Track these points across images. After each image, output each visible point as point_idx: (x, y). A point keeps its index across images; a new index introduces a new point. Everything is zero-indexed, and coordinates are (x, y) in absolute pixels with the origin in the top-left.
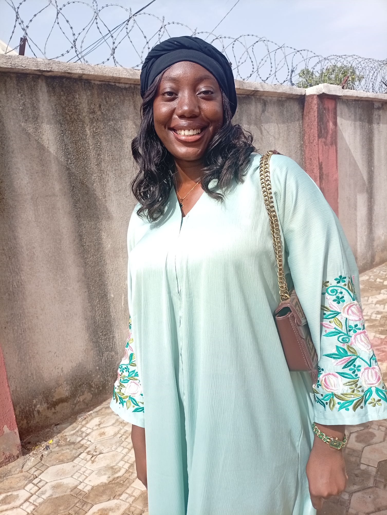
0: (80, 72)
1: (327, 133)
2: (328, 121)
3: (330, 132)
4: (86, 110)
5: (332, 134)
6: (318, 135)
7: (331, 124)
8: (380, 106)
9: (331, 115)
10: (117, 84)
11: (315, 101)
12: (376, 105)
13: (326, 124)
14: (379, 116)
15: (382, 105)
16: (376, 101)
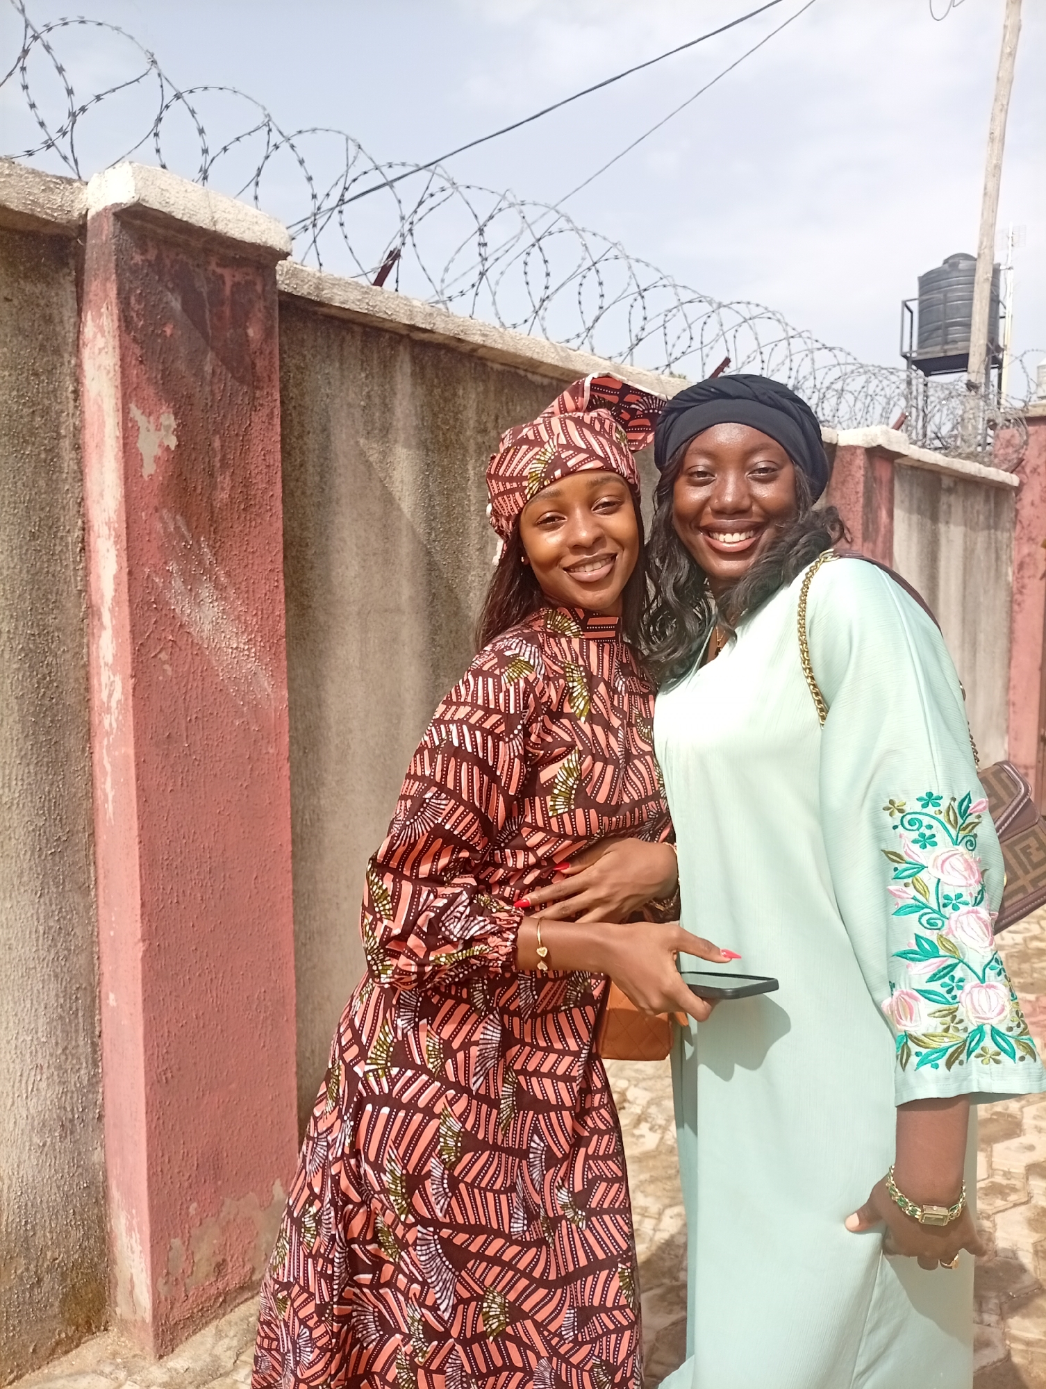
0: (478, 339)
1: (877, 531)
2: (879, 507)
3: (883, 530)
4: (472, 423)
5: (885, 535)
6: (863, 534)
7: (884, 514)
8: (952, 485)
9: (885, 494)
10: (530, 376)
11: (860, 461)
12: (946, 482)
13: (877, 512)
14: (950, 506)
15: (956, 483)
16: (944, 474)
